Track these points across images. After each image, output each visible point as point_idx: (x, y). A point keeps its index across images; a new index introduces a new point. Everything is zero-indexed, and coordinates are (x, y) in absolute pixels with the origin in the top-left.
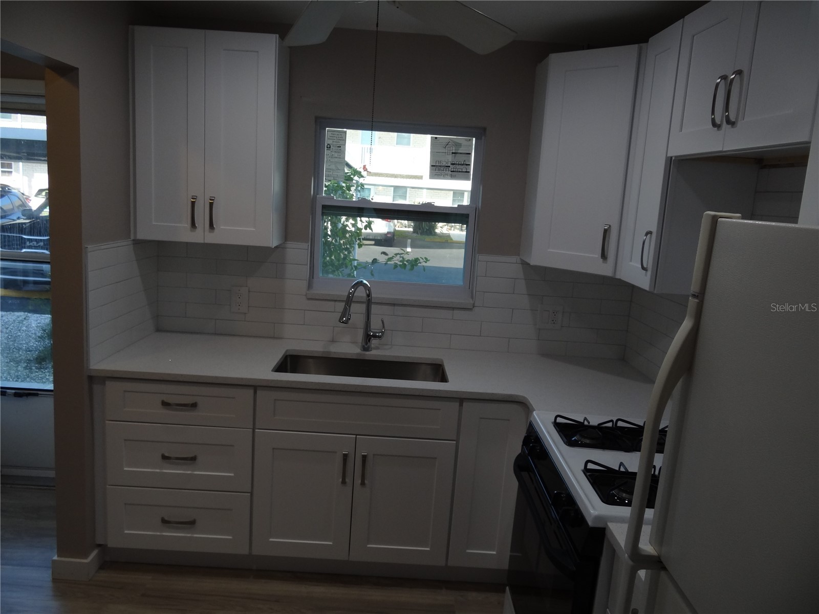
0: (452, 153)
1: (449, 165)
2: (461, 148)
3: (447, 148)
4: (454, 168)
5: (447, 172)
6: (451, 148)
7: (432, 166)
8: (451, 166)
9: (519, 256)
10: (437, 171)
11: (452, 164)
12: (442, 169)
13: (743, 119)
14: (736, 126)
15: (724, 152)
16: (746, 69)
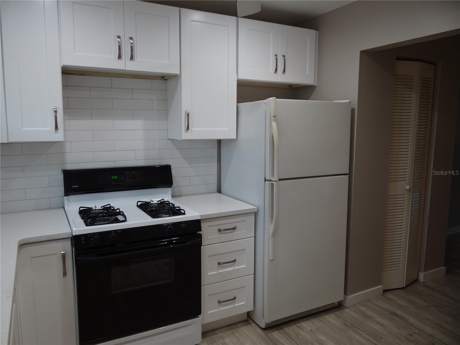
13: (137, 59)
14: (134, 61)
15: (127, 70)
16: (134, 38)
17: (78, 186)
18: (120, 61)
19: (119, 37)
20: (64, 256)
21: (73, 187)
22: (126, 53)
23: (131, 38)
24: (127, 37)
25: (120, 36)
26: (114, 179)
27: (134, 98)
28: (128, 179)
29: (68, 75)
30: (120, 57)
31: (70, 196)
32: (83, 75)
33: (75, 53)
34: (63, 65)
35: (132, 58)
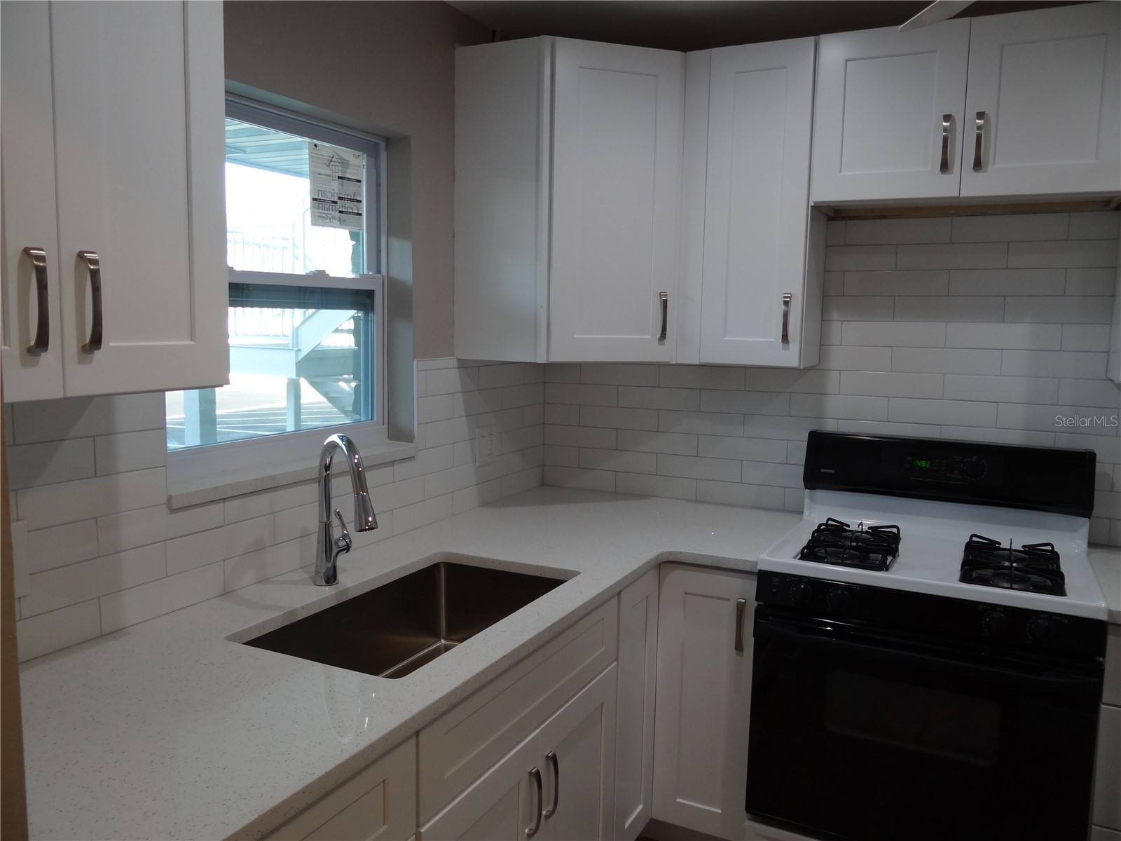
0: (339, 178)
1: (336, 200)
2: (349, 171)
3: (331, 167)
4: (342, 206)
5: (334, 212)
6: (337, 168)
7: (314, 199)
8: (338, 201)
9: (453, 354)
10: (321, 211)
11: (340, 198)
12: (327, 205)
13: (994, 164)
14: (985, 172)
15: (964, 198)
16: (991, 112)
17: (833, 471)
18: (945, 177)
19: (947, 118)
20: (741, 609)
21: (822, 470)
22: (964, 152)
23: (981, 115)
24: (971, 113)
25: (950, 115)
26: (921, 468)
27: (1009, 267)
28: (956, 472)
29: (851, 223)
30: (945, 166)
31: (817, 490)
32: (885, 217)
33: (841, 172)
34: (815, 202)
35: (978, 164)
